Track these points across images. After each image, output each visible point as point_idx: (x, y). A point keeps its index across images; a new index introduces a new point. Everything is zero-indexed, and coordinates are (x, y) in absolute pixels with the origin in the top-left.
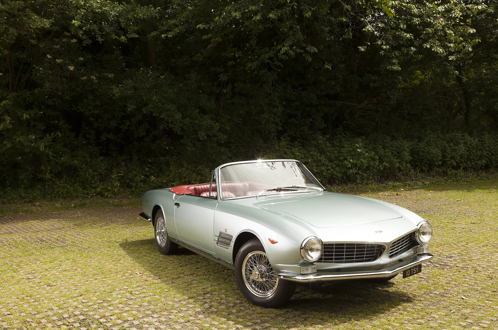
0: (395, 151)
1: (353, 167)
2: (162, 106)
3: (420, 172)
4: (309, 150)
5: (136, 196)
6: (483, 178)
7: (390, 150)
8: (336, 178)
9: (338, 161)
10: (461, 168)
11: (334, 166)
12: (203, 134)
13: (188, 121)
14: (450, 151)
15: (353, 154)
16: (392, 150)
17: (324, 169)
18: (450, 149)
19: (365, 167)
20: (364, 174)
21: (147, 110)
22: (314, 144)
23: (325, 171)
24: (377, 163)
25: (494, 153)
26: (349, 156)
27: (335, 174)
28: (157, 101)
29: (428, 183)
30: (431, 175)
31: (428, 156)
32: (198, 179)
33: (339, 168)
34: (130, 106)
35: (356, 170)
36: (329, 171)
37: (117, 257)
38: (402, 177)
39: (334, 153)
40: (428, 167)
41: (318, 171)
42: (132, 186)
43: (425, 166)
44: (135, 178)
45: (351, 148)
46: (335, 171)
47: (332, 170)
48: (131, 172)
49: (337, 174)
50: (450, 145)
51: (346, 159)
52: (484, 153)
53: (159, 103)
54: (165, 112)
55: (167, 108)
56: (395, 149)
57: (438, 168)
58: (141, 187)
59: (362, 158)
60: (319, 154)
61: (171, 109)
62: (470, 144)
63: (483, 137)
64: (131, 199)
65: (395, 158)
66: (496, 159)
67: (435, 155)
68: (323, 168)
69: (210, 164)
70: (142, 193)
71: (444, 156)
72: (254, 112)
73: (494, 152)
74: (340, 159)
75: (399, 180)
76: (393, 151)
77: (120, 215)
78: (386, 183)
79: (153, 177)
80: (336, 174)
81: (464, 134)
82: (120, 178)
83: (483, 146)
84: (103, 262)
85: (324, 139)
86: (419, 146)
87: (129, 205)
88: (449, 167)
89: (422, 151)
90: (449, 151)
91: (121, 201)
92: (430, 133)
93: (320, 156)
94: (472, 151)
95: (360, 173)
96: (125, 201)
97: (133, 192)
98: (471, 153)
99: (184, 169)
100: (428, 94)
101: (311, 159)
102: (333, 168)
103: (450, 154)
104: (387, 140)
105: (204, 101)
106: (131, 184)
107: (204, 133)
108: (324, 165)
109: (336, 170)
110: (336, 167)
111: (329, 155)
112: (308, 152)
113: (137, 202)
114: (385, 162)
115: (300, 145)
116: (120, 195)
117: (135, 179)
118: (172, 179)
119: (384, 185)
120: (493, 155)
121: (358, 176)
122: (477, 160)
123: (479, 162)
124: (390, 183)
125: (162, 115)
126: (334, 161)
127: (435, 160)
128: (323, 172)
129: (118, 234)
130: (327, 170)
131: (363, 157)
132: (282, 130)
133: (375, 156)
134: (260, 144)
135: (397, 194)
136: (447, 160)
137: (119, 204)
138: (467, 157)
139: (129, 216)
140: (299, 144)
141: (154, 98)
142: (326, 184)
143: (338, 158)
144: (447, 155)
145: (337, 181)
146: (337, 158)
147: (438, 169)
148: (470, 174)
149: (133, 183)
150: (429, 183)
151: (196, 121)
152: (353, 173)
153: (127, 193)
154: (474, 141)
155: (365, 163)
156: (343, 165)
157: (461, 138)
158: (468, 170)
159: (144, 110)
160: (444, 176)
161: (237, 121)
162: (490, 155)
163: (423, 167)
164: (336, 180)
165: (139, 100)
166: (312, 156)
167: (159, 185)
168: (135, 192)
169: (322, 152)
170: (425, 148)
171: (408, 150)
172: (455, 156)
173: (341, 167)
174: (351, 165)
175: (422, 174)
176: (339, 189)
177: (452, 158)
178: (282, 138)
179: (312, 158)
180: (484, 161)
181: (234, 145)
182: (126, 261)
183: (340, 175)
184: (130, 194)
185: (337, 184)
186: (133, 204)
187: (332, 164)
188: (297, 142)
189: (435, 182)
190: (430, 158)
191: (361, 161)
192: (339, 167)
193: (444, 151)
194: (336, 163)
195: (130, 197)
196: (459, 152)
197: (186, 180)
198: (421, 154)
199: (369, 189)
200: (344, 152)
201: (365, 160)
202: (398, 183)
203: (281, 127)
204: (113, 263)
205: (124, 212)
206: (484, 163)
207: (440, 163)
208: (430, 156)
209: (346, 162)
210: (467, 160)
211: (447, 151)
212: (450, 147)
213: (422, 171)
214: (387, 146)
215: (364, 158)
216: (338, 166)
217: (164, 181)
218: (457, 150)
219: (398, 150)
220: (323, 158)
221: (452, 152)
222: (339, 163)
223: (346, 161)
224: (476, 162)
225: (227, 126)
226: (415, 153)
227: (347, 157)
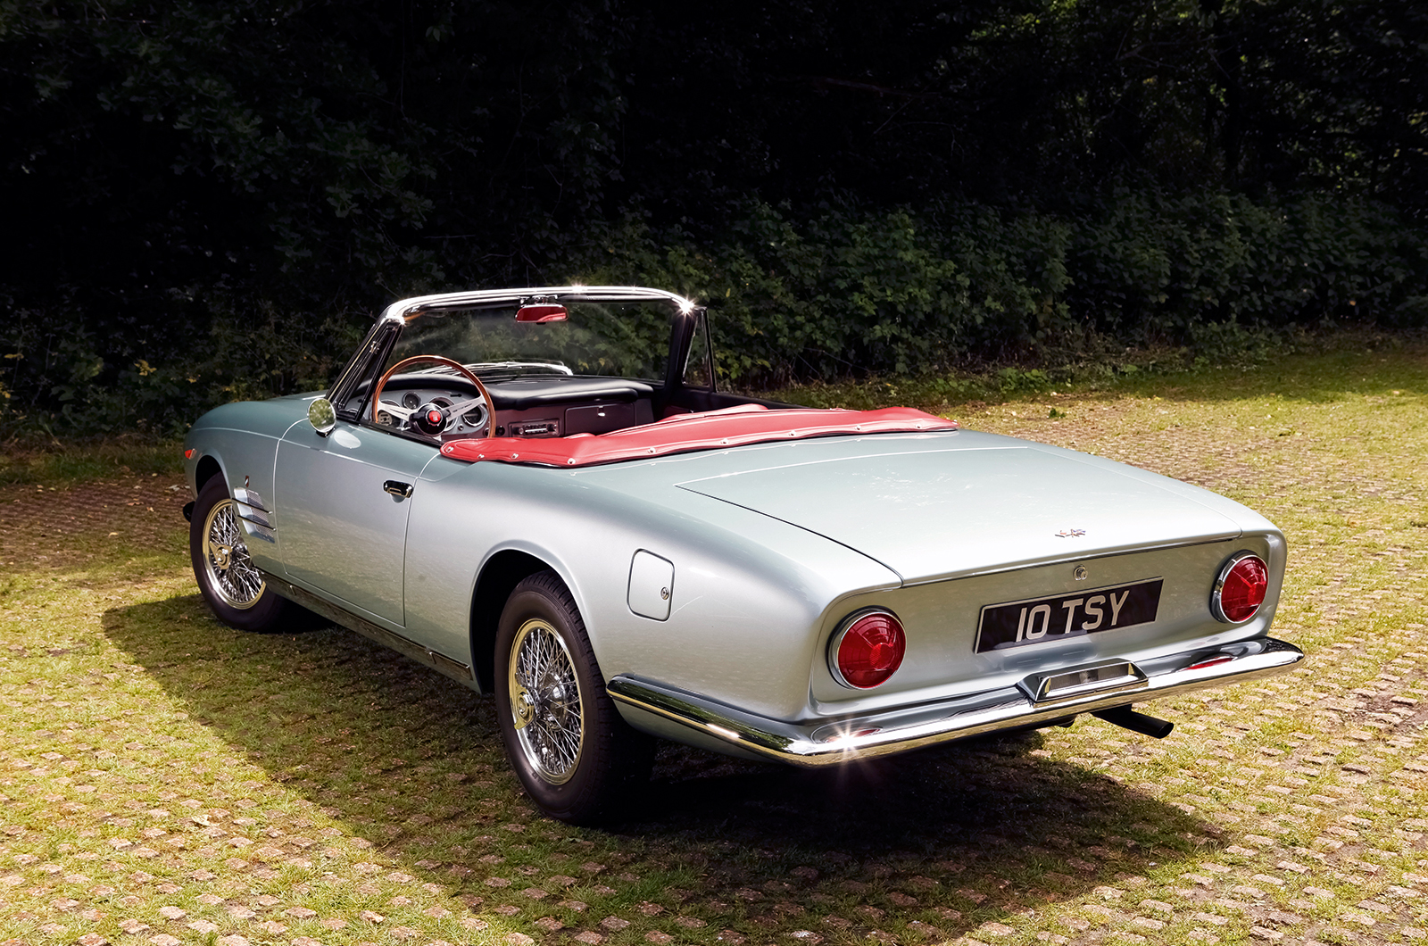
0: (1018, 256)
1: (881, 314)
2: (178, 84)
3: (1098, 330)
4: (725, 254)
5: (80, 440)
6: (1302, 349)
7: (1004, 255)
8: (823, 356)
9: (828, 295)
10: (1234, 316)
11: (815, 314)
12: (345, 196)
13: (280, 144)
14: (1196, 255)
15: (882, 268)
16: (1009, 255)
17: (780, 323)
18: (1197, 251)
19: (921, 316)
20: (918, 341)
21: (116, 97)
22: (740, 233)
23: (786, 330)
24: (965, 302)
25: (1335, 263)
26: (869, 274)
27: (819, 343)
28: (156, 60)
29: (1130, 368)
30: (1136, 342)
31: (1126, 275)
32: (322, 368)
33: (834, 322)
34: (47, 78)
35: (894, 326)
36: (798, 333)
37: (80, 734)
38: (1044, 348)
39: (813, 267)
40: (1121, 314)
41: (761, 332)
42: (60, 399)
43: (1112, 308)
44: (73, 371)
45: (876, 246)
46: (818, 332)
47: (808, 329)
48: (54, 346)
49: (828, 342)
50: (1196, 236)
51: (857, 287)
52: (1306, 265)
53: (166, 72)
54: (193, 109)
55: (200, 91)
56: (1020, 251)
57: (1156, 316)
58: (98, 404)
59: (913, 282)
60: (759, 269)
61: (216, 94)
62: (1263, 233)
63: (1298, 208)
64: (61, 451)
65: (1020, 281)
66: (1341, 283)
67: (1146, 271)
68: (779, 321)
69: (365, 309)
70: (103, 426)
71: (1176, 276)
72: (523, 115)
73: (1336, 258)
74: (838, 287)
75: (1032, 359)
76: (1014, 259)
77: (31, 524)
78: (989, 372)
79: (145, 364)
80: (824, 342)
81: (1236, 198)
82: (10, 369)
83: (1301, 238)
84: (20, 765)
85: (775, 214)
86: (1095, 238)
87: (59, 476)
88: (1192, 313)
89: (1102, 255)
90: (1194, 255)
91: (22, 463)
92: (1126, 195)
93: (764, 278)
94: (1266, 257)
95: (905, 336)
96: (37, 462)
97: (64, 422)
98: (1264, 262)
99: (266, 331)
100: (1120, 56)
101: (734, 288)
102: (811, 320)
103: (1198, 265)
104: (987, 219)
105: (340, 67)
106: (54, 391)
107: (347, 192)
108: (778, 312)
109: (821, 329)
110: (822, 318)
111: (796, 273)
112: (721, 262)
113: (90, 465)
114: (990, 298)
115: (688, 238)
116: (16, 436)
117: (71, 375)
118: (219, 372)
119: (985, 377)
120: (1330, 268)
121: (900, 349)
122: (1279, 289)
123: (1289, 294)
124: (1010, 371)
125: (181, 119)
126: (812, 293)
127: (1147, 287)
128: (778, 335)
129: (48, 613)
130: (794, 328)
131: (916, 280)
132: (623, 180)
133: (959, 278)
134: (545, 235)
135: (1054, 414)
136: (1187, 286)
137: (16, 475)
138: (1250, 276)
139: (68, 525)
140: (685, 234)
141: (144, 48)
142: (788, 380)
143: (831, 285)
144: (1189, 270)
145: (824, 368)
146: (825, 285)
147: (1157, 321)
148: (1262, 336)
149: (63, 388)
150: (1135, 368)
151: (311, 146)
152: (883, 338)
153: (41, 428)
154: (1274, 222)
155: (925, 300)
156: (846, 308)
157: (1230, 212)
158: (1252, 323)
159: (104, 100)
160: (1177, 344)
161: (462, 146)
162: (1322, 269)
163: (1107, 314)
164: (821, 365)
165: (81, 55)
166: (736, 276)
167: (170, 393)
168: (74, 424)
169: (770, 263)
170: (1115, 245)
171: (1062, 254)
172: (1216, 274)
173: (840, 315)
174: (876, 307)
175: (1104, 339)
176: (837, 395)
177: (1206, 280)
178: (623, 210)
179: (738, 284)
180: (1305, 291)
181: (448, 237)
182: (126, 752)
183: (835, 346)
184: (54, 431)
185: (827, 377)
186: (74, 473)
187: (808, 307)
188: (676, 226)
189: (1153, 365)
190: (1130, 282)
191: (910, 294)
192: (832, 316)
193: (1177, 255)
194: (823, 303)
195: (56, 442)
196: (1228, 262)
197: (274, 372)
198: (1101, 266)
199: (942, 394)
200: (850, 262)
201: (924, 291)
202: (1035, 372)
203: (618, 171)
204: (71, 766)
205: (44, 506)
206: (1303, 297)
207: (1163, 299)
208: (1131, 275)
209: (856, 296)
210: (1248, 289)
211: (1186, 256)
212: (1198, 241)
213: (1104, 327)
214: (990, 241)
215: (921, 285)
216: (829, 311)
217: (192, 381)
218: (1220, 254)
219: (1029, 254)
220: (777, 286)
221: (1203, 260)
222: (832, 300)
223: (856, 294)
224: (1277, 294)
225: (426, 166)
226: (1079, 265)
227: (863, 279)
